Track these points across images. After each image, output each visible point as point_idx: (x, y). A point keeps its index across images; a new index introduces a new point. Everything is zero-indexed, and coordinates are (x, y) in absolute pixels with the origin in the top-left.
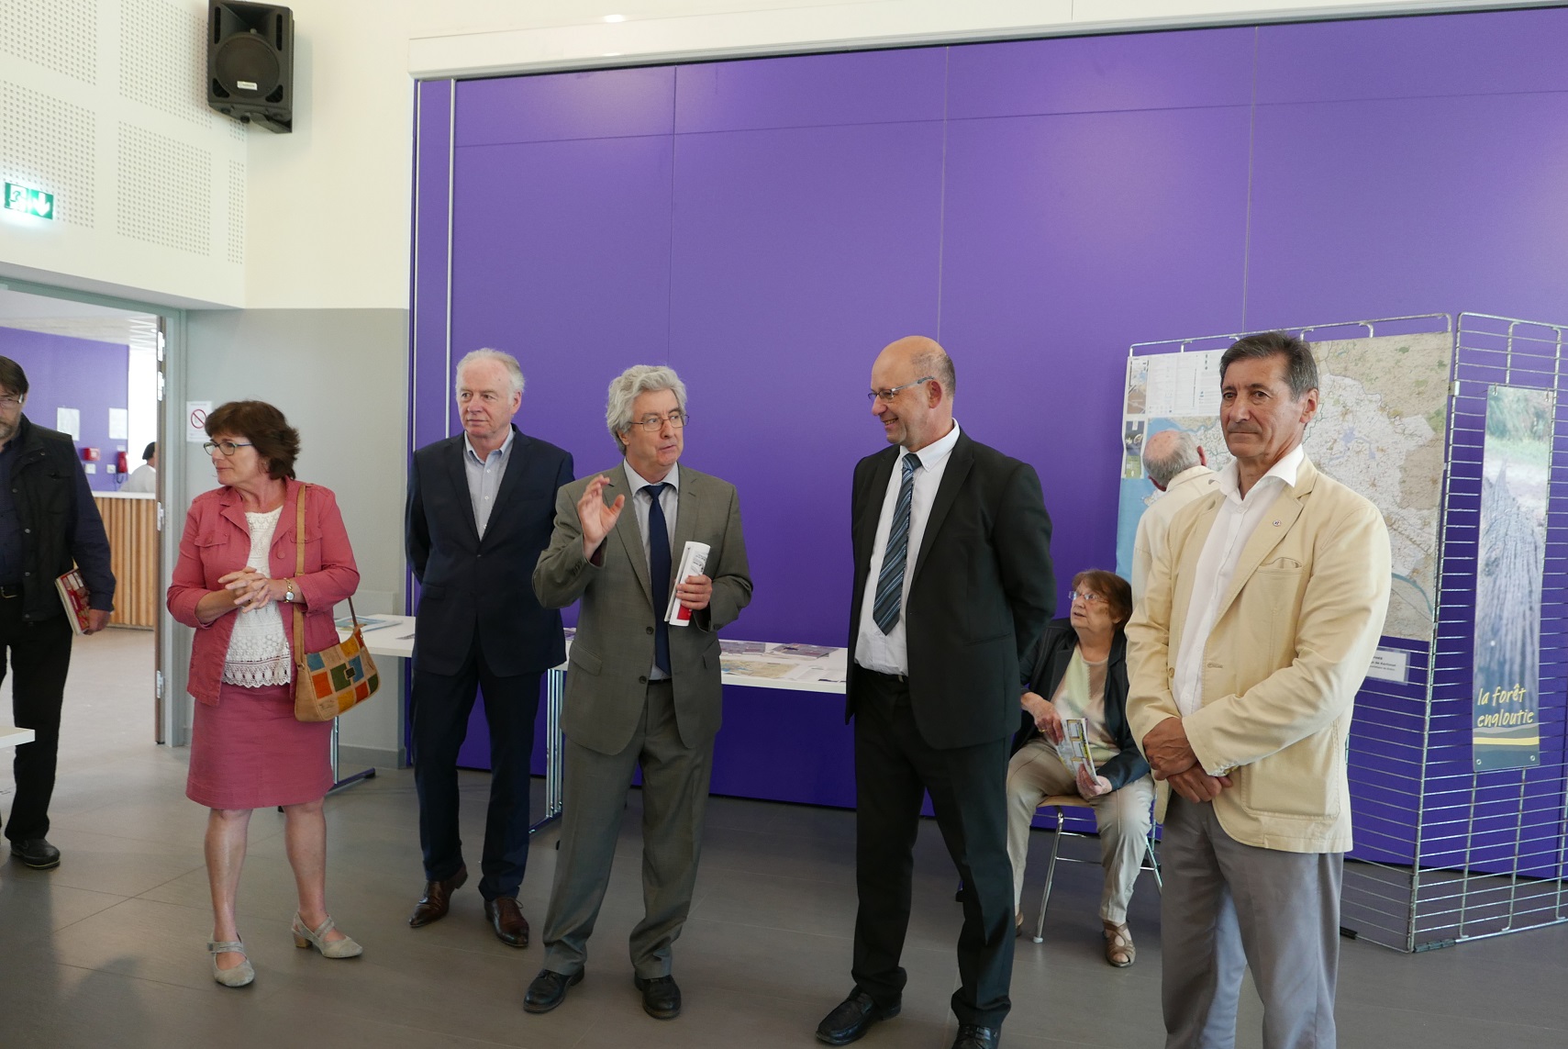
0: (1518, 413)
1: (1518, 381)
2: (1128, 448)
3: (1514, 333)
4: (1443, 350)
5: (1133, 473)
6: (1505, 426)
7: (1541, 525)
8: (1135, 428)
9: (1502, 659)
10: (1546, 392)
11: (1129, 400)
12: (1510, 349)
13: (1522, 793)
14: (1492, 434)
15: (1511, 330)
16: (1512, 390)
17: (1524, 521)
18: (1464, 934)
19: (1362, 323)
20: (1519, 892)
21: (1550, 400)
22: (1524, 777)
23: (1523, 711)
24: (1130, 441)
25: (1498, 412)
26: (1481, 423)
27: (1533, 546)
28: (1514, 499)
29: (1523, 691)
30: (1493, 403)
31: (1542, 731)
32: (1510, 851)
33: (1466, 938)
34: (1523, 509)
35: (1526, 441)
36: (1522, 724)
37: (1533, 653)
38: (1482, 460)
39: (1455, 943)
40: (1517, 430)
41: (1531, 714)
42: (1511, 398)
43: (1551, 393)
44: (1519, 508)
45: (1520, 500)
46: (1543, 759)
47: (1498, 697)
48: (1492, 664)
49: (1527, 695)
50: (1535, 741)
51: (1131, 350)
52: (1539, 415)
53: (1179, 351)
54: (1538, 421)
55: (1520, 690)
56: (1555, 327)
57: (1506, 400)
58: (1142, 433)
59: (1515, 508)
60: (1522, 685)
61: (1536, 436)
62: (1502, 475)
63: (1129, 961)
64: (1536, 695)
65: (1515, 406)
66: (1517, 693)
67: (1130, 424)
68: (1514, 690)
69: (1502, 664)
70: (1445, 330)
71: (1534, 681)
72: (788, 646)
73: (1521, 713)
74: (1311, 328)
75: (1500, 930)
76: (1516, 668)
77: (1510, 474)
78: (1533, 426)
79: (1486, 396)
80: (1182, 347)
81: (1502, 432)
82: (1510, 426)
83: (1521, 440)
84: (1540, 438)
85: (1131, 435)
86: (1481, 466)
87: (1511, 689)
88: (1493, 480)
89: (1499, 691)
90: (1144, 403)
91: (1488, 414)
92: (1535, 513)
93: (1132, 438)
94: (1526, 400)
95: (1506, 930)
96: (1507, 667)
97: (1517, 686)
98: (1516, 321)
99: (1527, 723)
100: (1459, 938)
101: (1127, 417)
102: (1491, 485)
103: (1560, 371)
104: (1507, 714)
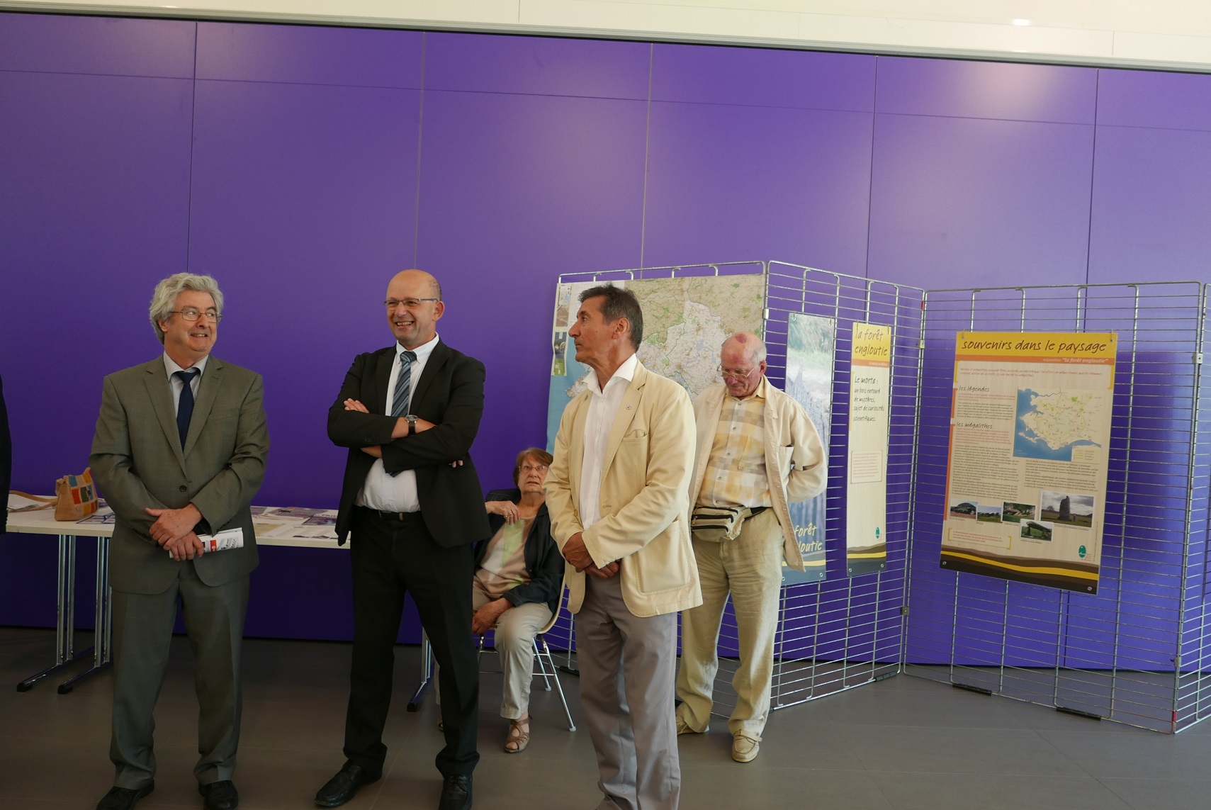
0: (810, 333)
1: (811, 310)
2: (556, 353)
3: (807, 277)
4: (760, 287)
5: (559, 371)
6: (801, 342)
7: (827, 411)
8: (561, 337)
9: (800, 506)
10: (829, 319)
11: (558, 316)
12: (804, 288)
13: (818, 600)
14: (792, 347)
15: (805, 275)
16: (806, 316)
17: (816, 409)
18: (780, 703)
19: (710, 265)
20: (818, 671)
21: (833, 325)
22: (819, 589)
23: (815, 542)
24: (557, 347)
25: (796, 332)
26: (784, 339)
27: (821, 426)
28: (808, 393)
29: (815, 528)
30: (792, 325)
31: (828, 556)
32: (810, 641)
33: (781, 706)
34: (815, 400)
35: (816, 353)
36: (814, 551)
37: (822, 501)
38: (785, 365)
39: (774, 710)
40: (810, 345)
41: (821, 544)
42: (805, 322)
43: (833, 320)
44: (811, 399)
45: (812, 394)
46: (829, 576)
47: (797, 532)
48: (793, 510)
49: (818, 533)
50: (823, 562)
51: (560, 279)
52: (825, 335)
53: (592, 280)
54: (824, 339)
55: (813, 527)
56: (836, 274)
57: (802, 324)
58: (565, 341)
59: (809, 400)
60: (814, 524)
61: (823, 349)
62: (800, 376)
63: (518, 748)
64: (824, 530)
65: (808, 328)
66: (810, 529)
67: (557, 334)
68: (808, 528)
69: (800, 510)
70: (761, 272)
71: (823, 521)
72: (283, 509)
73: (813, 543)
74: (679, 267)
75: (805, 699)
76: (810, 512)
77: (805, 375)
78: (821, 342)
79: (787, 320)
80: (595, 278)
81: (799, 346)
82: (805, 342)
83: (813, 352)
84: (826, 351)
85: (558, 343)
86: (785, 370)
87: (807, 526)
88: (793, 379)
89: (798, 528)
90: (567, 319)
91: (789, 333)
92: (822, 404)
93: (559, 345)
94: (816, 324)
95: (809, 698)
96: (804, 511)
97: (811, 524)
98: (808, 269)
99: (817, 550)
100: (777, 706)
101: (556, 329)
102: (792, 383)
103: (839, 305)
104: (804, 544)
